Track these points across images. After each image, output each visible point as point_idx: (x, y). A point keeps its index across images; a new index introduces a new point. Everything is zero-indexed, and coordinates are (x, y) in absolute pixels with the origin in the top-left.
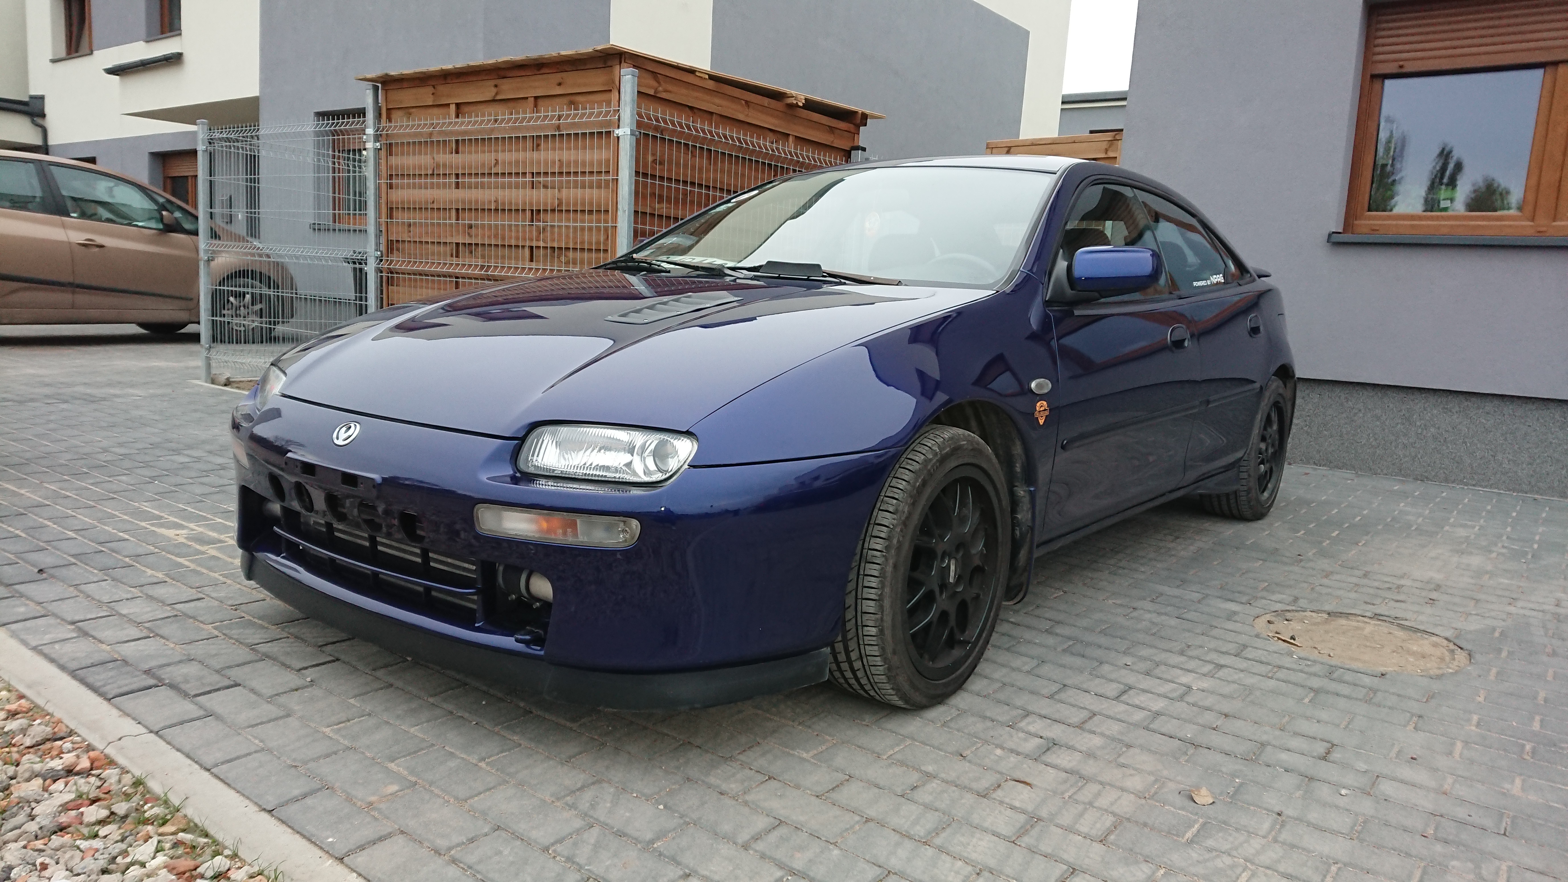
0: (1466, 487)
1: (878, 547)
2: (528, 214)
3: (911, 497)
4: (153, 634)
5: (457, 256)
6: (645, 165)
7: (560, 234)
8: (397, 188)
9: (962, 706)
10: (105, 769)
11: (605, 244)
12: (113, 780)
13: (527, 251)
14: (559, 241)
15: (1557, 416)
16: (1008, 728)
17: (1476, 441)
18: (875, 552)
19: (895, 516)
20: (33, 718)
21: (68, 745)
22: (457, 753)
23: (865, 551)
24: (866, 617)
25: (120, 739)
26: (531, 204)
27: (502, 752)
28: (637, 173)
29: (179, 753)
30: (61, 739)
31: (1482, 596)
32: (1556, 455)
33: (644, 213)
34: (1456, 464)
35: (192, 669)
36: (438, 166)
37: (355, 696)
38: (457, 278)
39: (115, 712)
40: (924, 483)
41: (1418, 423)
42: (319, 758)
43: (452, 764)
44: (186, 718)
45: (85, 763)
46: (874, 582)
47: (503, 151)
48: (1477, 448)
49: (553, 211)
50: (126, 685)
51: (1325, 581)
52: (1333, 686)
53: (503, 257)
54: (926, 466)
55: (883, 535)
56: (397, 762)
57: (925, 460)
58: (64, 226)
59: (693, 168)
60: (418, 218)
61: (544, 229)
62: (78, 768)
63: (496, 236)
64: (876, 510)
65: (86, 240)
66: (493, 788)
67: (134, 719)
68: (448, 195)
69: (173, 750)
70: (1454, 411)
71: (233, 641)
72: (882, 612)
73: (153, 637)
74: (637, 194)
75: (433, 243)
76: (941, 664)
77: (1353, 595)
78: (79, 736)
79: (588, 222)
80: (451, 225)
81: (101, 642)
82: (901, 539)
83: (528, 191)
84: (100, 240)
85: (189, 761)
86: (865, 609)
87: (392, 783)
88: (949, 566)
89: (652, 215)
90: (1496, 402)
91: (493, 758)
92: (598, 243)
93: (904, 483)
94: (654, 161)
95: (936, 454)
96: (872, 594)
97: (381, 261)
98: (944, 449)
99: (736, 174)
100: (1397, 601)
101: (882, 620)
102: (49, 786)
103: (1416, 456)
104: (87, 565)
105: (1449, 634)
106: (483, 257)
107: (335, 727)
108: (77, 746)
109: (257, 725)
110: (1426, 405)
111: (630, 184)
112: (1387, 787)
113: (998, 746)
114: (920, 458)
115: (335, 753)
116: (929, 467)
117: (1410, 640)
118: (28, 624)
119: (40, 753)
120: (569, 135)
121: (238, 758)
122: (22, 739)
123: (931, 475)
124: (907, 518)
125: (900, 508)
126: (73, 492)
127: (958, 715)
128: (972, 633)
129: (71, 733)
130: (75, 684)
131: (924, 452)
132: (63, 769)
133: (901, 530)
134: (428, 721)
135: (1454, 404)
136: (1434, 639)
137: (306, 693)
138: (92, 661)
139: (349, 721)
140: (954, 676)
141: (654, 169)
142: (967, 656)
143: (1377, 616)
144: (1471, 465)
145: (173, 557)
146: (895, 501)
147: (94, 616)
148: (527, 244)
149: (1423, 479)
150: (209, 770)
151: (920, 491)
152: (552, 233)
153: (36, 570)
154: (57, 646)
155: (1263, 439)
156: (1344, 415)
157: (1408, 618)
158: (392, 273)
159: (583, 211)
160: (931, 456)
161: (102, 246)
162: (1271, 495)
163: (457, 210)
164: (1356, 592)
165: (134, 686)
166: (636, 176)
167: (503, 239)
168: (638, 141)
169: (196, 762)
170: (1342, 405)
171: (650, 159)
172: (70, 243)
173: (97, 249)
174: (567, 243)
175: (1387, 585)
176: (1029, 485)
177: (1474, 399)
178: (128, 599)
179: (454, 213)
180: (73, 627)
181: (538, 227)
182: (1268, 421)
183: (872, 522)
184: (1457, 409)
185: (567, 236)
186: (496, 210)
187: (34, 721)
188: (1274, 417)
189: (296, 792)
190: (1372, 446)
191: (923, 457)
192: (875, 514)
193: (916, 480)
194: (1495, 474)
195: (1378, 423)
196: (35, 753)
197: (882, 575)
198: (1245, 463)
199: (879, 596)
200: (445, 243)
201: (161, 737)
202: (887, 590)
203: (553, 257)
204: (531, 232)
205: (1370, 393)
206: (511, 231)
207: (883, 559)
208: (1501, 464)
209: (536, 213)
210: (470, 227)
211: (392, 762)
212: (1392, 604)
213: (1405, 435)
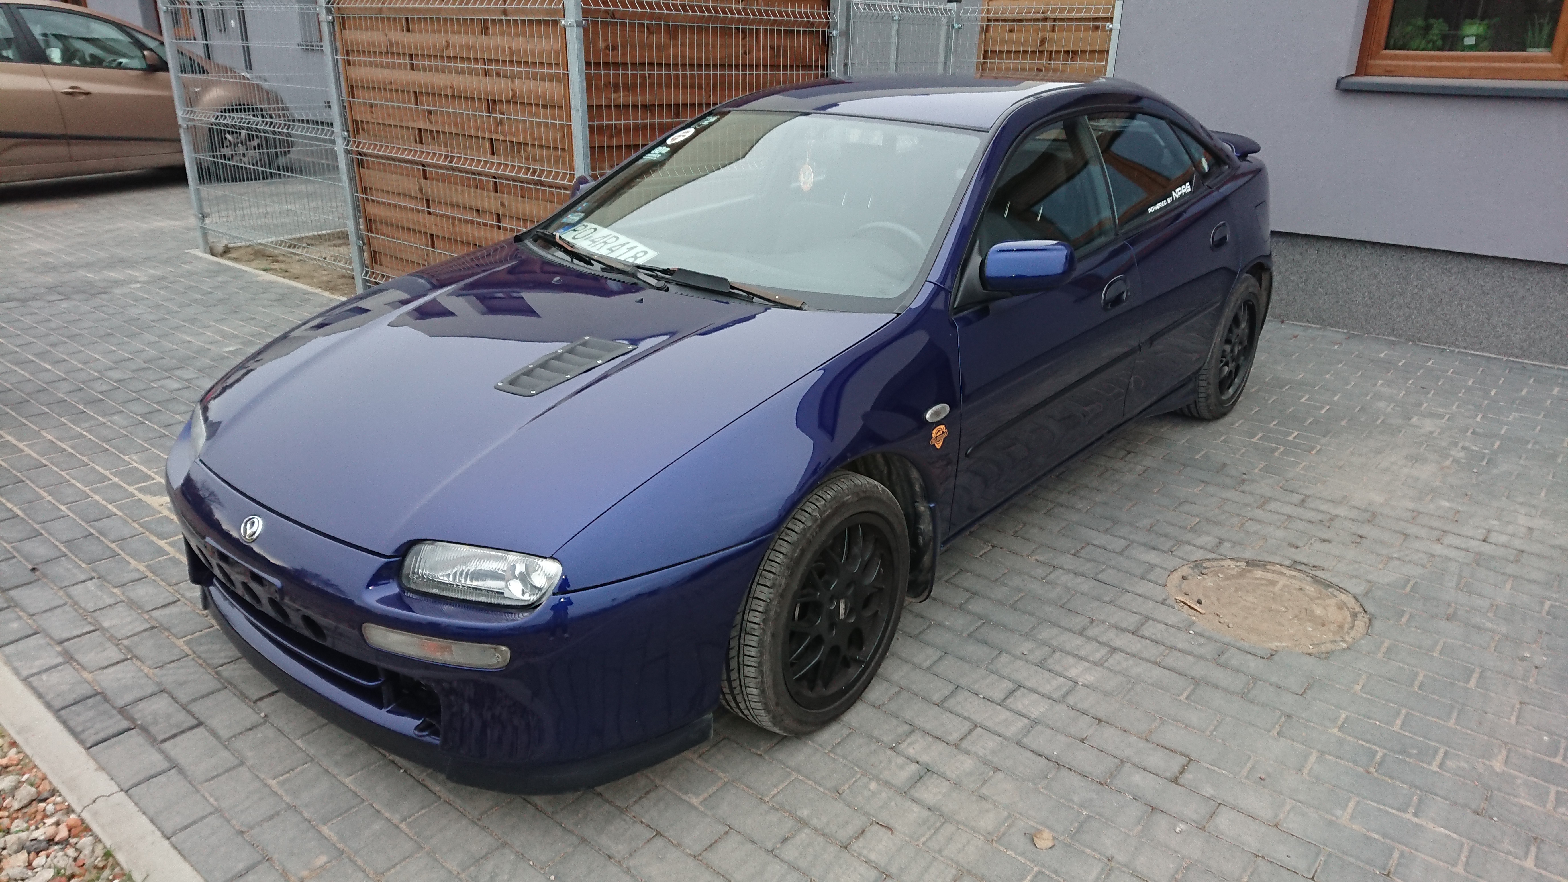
0: (1457, 350)
1: (756, 620)
2: (484, 103)
3: (788, 568)
4: (130, 656)
5: (421, 142)
6: (596, 53)
7: (517, 128)
8: (354, 65)
9: (854, 723)
10: (81, 837)
11: (562, 142)
12: (87, 851)
13: (487, 144)
14: (517, 135)
15: (1558, 280)
16: (889, 752)
17: (1471, 303)
18: (753, 625)
19: (772, 590)
20: (21, 772)
21: (50, 808)
22: (383, 811)
23: (745, 623)
24: (747, 680)
25: (94, 801)
26: (486, 93)
27: (421, 809)
28: (588, 64)
29: (144, 817)
30: (44, 800)
31: (1413, 530)
32: (1552, 321)
33: (599, 107)
34: (1449, 327)
35: (161, 704)
36: (391, 44)
37: (301, 737)
38: (423, 166)
39: (92, 765)
40: (803, 552)
41: (1415, 283)
42: (263, 821)
43: (376, 827)
44: (153, 772)
45: (63, 833)
46: (753, 652)
47: (453, 32)
48: (1473, 310)
49: (508, 102)
50: (103, 730)
51: (1259, 513)
52: (1219, 675)
53: (465, 147)
54: (804, 535)
55: (760, 609)
56: (329, 824)
57: (804, 529)
58: (45, 75)
59: (651, 47)
60: (379, 100)
61: (501, 121)
62: (57, 839)
63: (456, 124)
64: (755, 584)
65: (72, 88)
66: (409, 857)
67: (108, 774)
68: (404, 77)
69: (140, 814)
70: (1453, 271)
71: (201, 662)
72: (762, 677)
73: (131, 658)
74: (590, 86)
75: (396, 126)
76: (833, 689)
77: (1281, 533)
78: (60, 795)
79: (543, 118)
80: (411, 109)
81: (84, 669)
82: (778, 610)
83: (482, 78)
84: (85, 86)
85: (151, 827)
86: (746, 674)
87: (322, 853)
88: (838, 607)
89: (609, 106)
90: (1497, 264)
91: (413, 818)
92: (555, 141)
93: (781, 556)
94: (607, 48)
95: (815, 520)
96: (752, 662)
97: (349, 142)
98: (825, 512)
99: (699, 45)
100: (1324, 541)
101: (762, 682)
102: (33, 860)
103: (1410, 316)
104: (76, 556)
105: (1358, 590)
106: (446, 146)
107: (281, 778)
108: (58, 807)
109: (213, 778)
110: (1425, 265)
111: (581, 81)
112: (1224, 821)
113: (876, 778)
114: (798, 527)
115: (278, 814)
116: (808, 535)
117: (1318, 598)
118: (21, 645)
119: (27, 818)
120: (516, 21)
121: (194, 823)
122: (11, 801)
123: (810, 542)
124: (785, 589)
125: (777, 582)
126: (70, 443)
127: (849, 734)
128: (869, 649)
129: (54, 792)
130: (58, 726)
131: (803, 520)
132: (44, 840)
133: (779, 602)
134: (362, 769)
135: (1453, 265)
136: (1343, 597)
137: (259, 734)
138: (74, 696)
139: (292, 770)
140: (847, 695)
141: (606, 55)
142: (863, 671)
143: (1295, 565)
144: (1464, 328)
145: (155, 539)
146: (772, 576)
147: (78, 632)
148: (487, 135)
149: (1414, 340)
150: (168, 838)
151: (798, 561)
152: (510, 126)
153: (30, 567)
154: (44, 677)
155: (1228, 341)
156: (1341, 273)
157: (1326, 567)
158: (361, 155)
159: (537, 105)
160: (809, 524)
161: (87, 94)
162: (1236, 392)
163: (415, 93)
164: (1285, 528)
165: (109, 732)
166: (586, 69)
167: (464, 129)
168: (586, 31)
169: (159, 829)
170: (1340, 261)
171: (602, 45)
172: (54, 92)
173: (84, 97)
174: (525, 138)
175: (1320, 517)
176: (929, 502)
177: (1474, 260)
178: (110, 605)
179: (412, 96)
180: (59, 649)
181: (495, 118)
182: (1236, 321)
183: (751, 595)
184: (1455, 269)
185: (525, 131)
186: (453, 96)
187: (23, 775)
188: (1244, 317)
189: (241, 866)
190: (1367, 305)
191: (802, 526)
192: (754, 587)
193: (794, 551)
194: (1487, 337)
195: (1374, 281)
196: (23, 817)
197: (761, 643)
198: (1205, 372)
199: (759, 663)
200: (408, 128)
201: (130, 797)
202: (766, 657)
203: (512, 151)
204: (489, 123)
205: (1368, 250)
206: (469, 120)
207: (761, 631)
208: (1495, 328)
209: (491, 104)
210: (430, 112)
211: (325, 824)
212: (1319, 546)
213: (1401, 295)
